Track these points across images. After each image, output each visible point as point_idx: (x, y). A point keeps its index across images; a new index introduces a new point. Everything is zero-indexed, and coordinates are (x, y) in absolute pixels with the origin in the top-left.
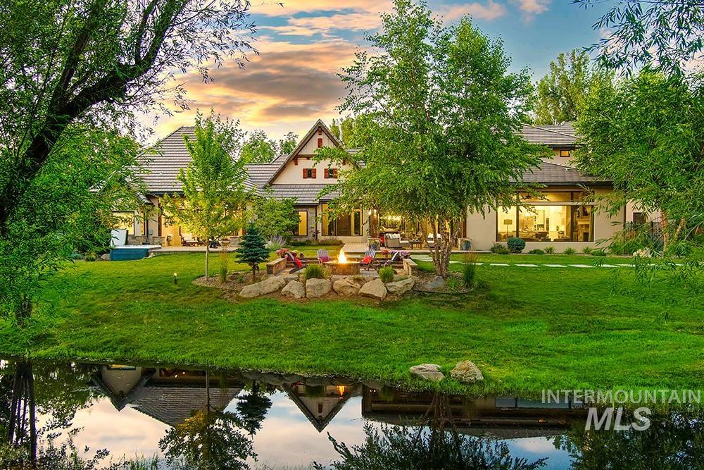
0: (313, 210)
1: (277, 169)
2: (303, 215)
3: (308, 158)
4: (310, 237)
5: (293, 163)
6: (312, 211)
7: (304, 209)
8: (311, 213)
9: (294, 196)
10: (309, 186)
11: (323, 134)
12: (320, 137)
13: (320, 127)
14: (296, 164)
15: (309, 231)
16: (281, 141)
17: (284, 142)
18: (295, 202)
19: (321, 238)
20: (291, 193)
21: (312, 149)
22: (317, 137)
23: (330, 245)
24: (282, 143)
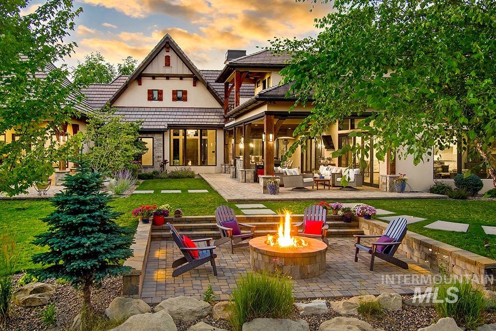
0: (160, 137)
1: (116, 90)
2: (148, 141)
3: (154, 77)
4: (157, 168)
5: (136, 83)
6: (158, 137)
7: (149, 136)
8: (158, 140)
9: (138, 120)
10: (154, 110)
11: (171, 50)
12: (168, 54)
13: (167, 43)
14: (140, 84)
15: (156, 160)
16: (120, 65)
17: (122, 66)
18: (141, 127)
19: (169, 169)
20: (134, 116)
21: (158, 67)
22: (164, 54)
23: (183, 178)
24: (120, 68)
